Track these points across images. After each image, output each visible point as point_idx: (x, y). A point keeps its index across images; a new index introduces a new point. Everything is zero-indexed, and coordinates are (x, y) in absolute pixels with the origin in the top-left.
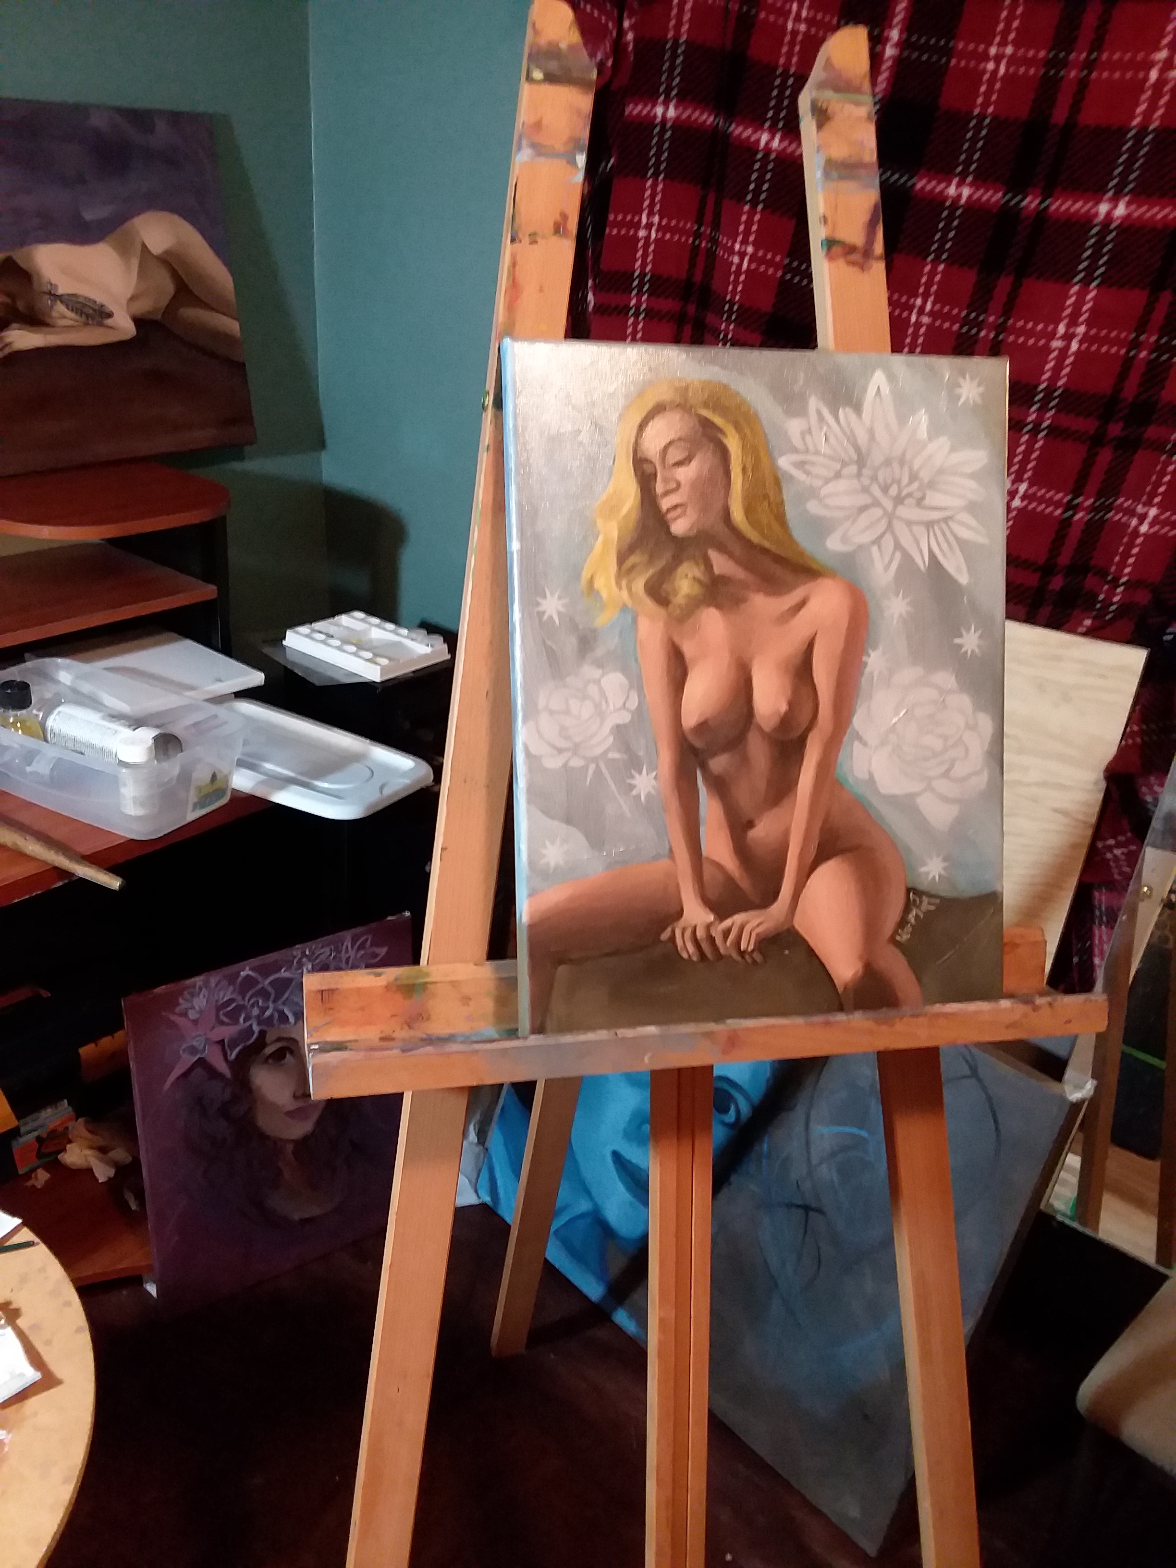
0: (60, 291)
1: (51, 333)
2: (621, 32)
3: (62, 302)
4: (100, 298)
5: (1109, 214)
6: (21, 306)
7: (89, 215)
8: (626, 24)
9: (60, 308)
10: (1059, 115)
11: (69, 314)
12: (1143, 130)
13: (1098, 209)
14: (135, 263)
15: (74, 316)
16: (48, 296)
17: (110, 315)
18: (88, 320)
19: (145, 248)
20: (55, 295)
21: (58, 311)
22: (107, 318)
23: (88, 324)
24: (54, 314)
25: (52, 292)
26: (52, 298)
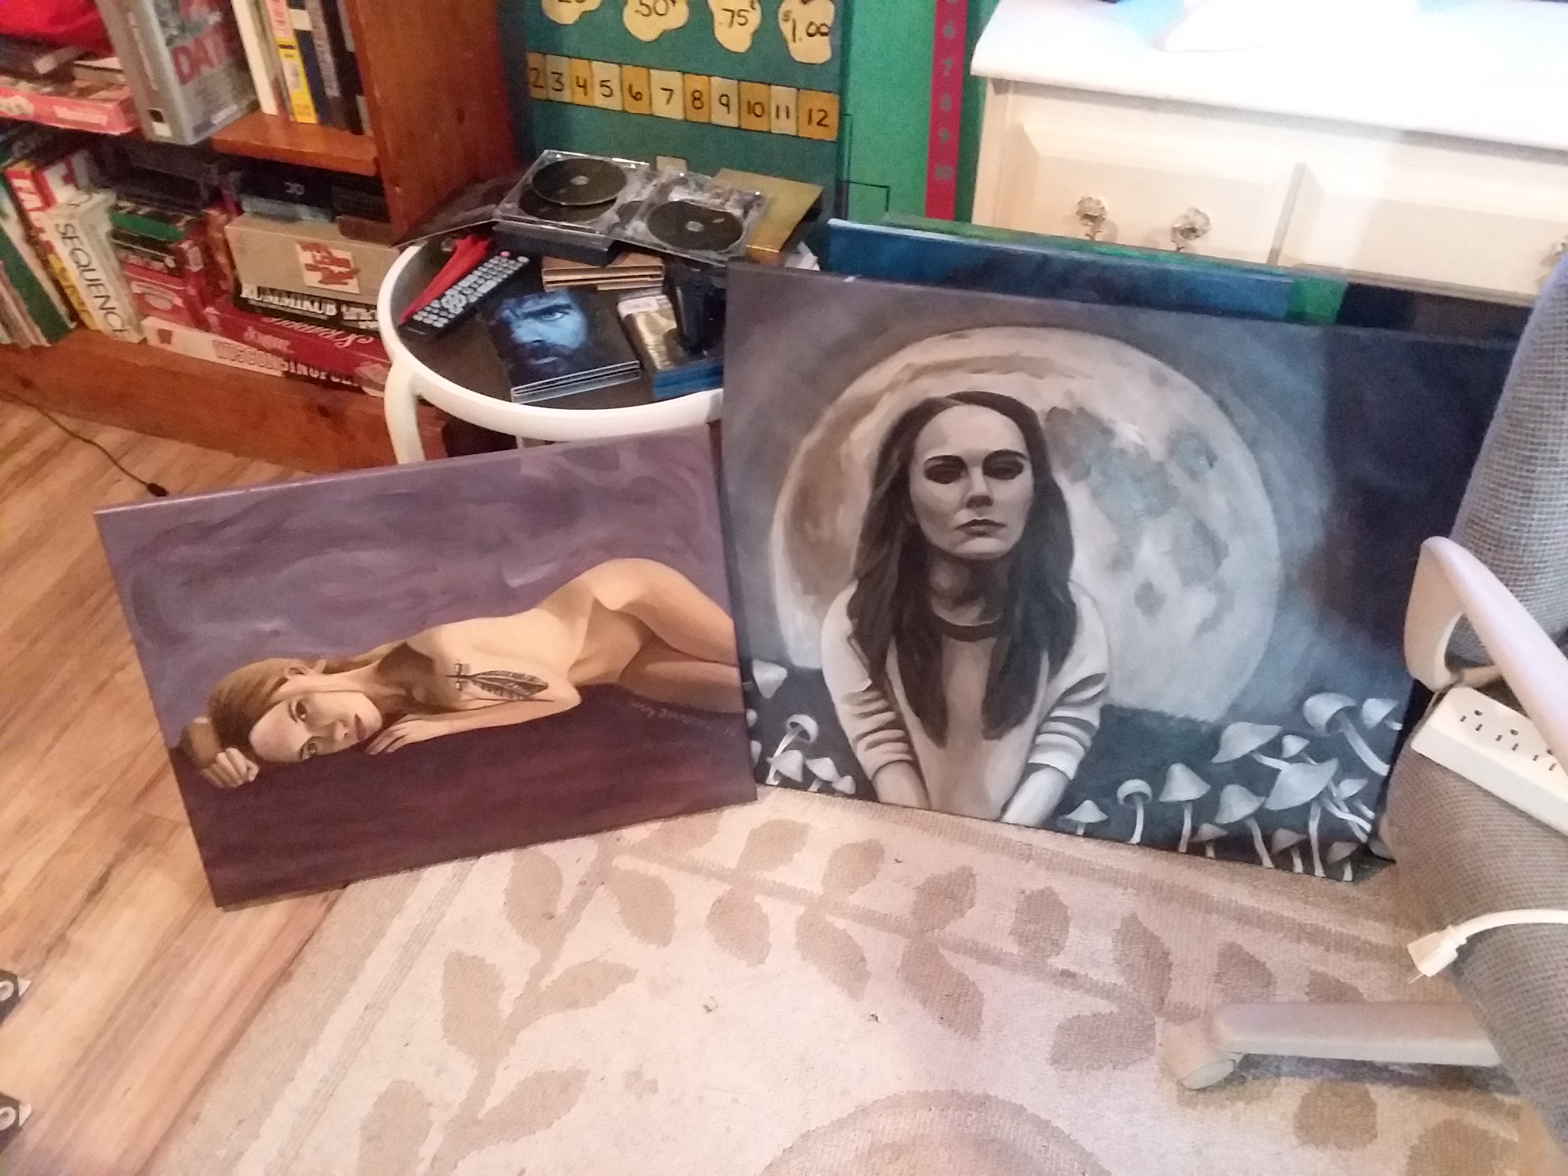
0: (472, 672)
1: (459, 718)
3: (475, 682)
4: (528, 670)
6: (418, 694)
7: (515, 582)
9: (473, 689)
11: (485, 694)
14: (582, 624)
15: (491, 695)
16: (456, 679)
17: (544, 687)
18: (511, 697)
19: (597, 605)
20: (464, 677)
21: (469, 693)
22: (539, 691)
23: (512, 701)
24: (464, 697)
25: (462, 674)
26: (461, 680)
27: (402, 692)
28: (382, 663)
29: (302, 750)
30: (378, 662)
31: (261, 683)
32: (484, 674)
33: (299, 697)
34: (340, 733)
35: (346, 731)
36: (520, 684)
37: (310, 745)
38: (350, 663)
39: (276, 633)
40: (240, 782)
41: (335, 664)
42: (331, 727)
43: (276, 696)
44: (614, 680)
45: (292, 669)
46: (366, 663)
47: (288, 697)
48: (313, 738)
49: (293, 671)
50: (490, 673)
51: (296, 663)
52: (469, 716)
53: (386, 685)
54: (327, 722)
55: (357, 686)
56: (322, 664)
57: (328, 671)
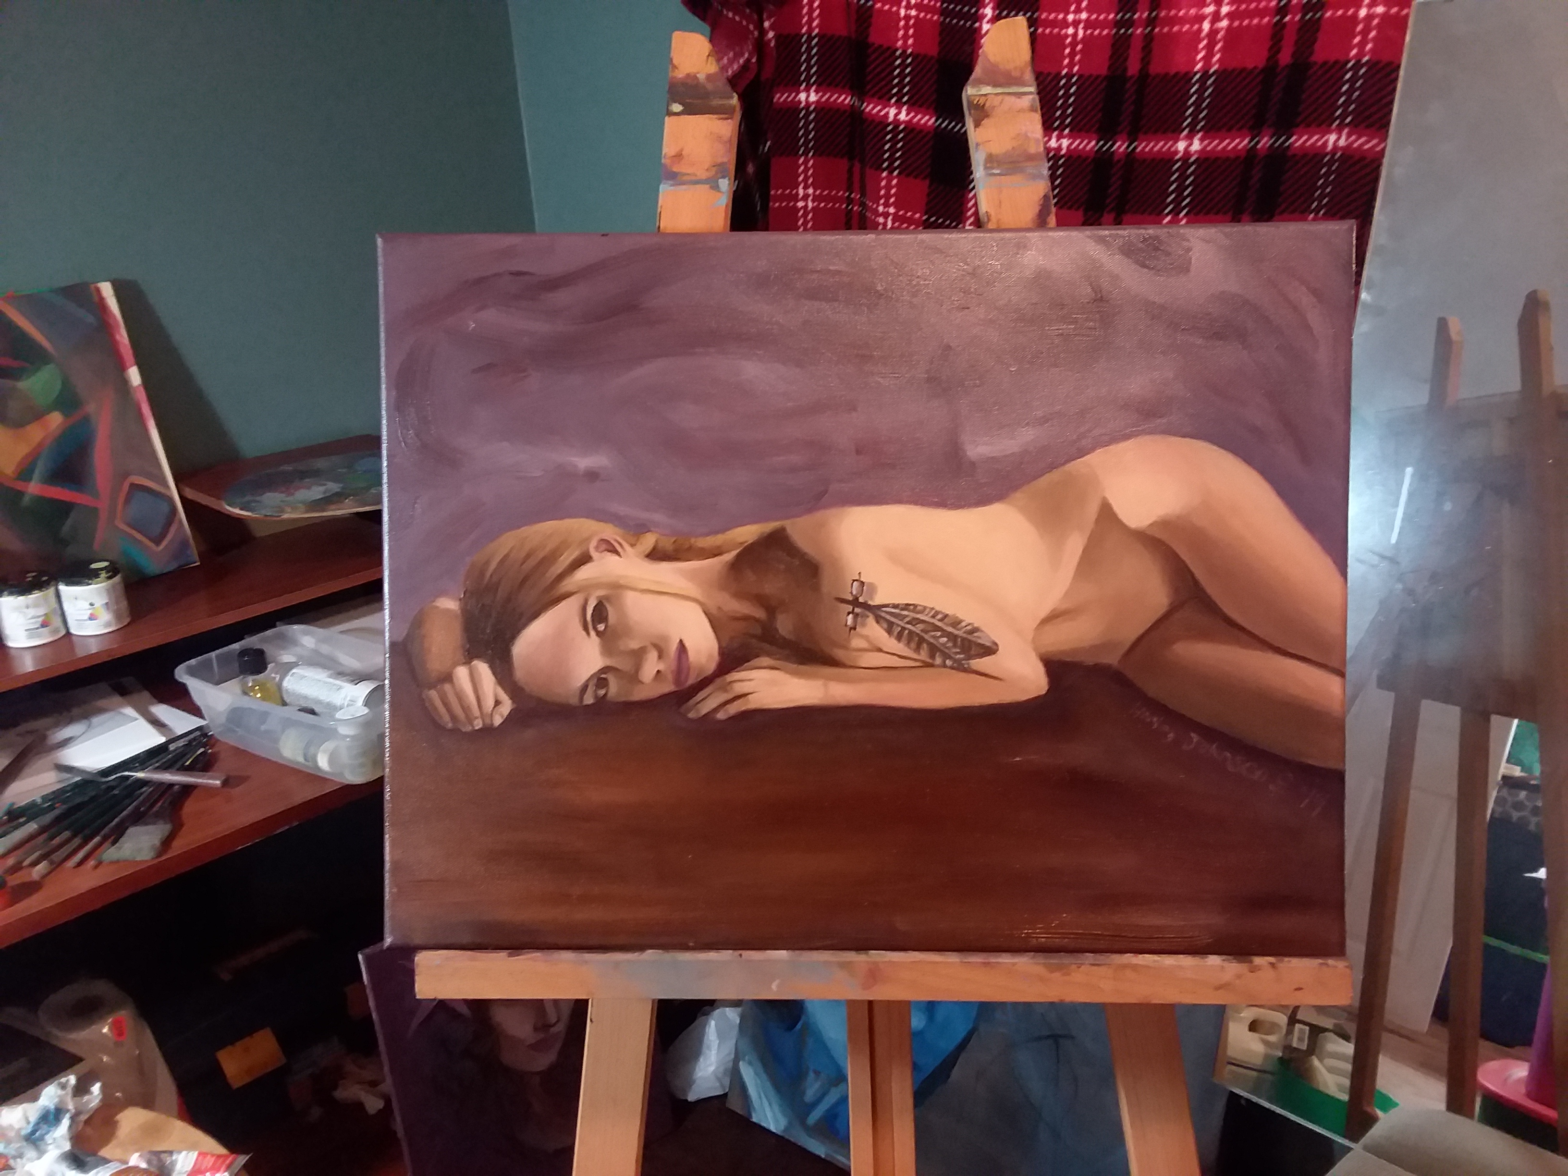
0: (877, 600)
2: (763, 32)
3: (878, 619)
5: (1186, 150)
7: (978, 450)
8: (767, 24)
9: (873, 630)
10: (1133, 67)
11: (891, 643)
12: (1205, 75)
13: (1177, 147)
14: (1075, 545)
15: (900, 647)
16: (850, 608)
17: (990, 650)
18: (933, 657)
19: (1107, 513)
20: (866, 606)
21: (866, 638)
22: (981, 656)
23: (932, 666)
24: (857, 642)
25: (861, 600)
26: (857, 610)
27: (760, 613)
28: (738, 556)
29: (585, 688)
30: (734, 553)
31: (551, 558)
32: (895, 606)
33: (601, 593)
34: (651, 666)
35: (661, 667)
36: (953, 637)
37: (600, 679)
38: (690, 548)
39: (592, 475)
40: (478, 724)
41: (668, 544)
42: (639, 655)
43: (569, 584)
44: (1112, 659)
45: (602, 540)
46: (716, 552)
47: (586, 588)
48: (605, 670)
49: (604, 546)
50: (907, 607)
51: (609, 532)
52: (861, 680)
53: (739, 595)
54: (634, 645)
55: (692, 590)
56: (649, 541)
57: (656, 555)
